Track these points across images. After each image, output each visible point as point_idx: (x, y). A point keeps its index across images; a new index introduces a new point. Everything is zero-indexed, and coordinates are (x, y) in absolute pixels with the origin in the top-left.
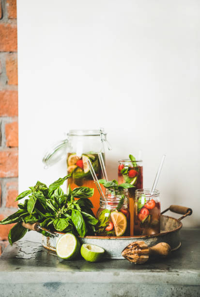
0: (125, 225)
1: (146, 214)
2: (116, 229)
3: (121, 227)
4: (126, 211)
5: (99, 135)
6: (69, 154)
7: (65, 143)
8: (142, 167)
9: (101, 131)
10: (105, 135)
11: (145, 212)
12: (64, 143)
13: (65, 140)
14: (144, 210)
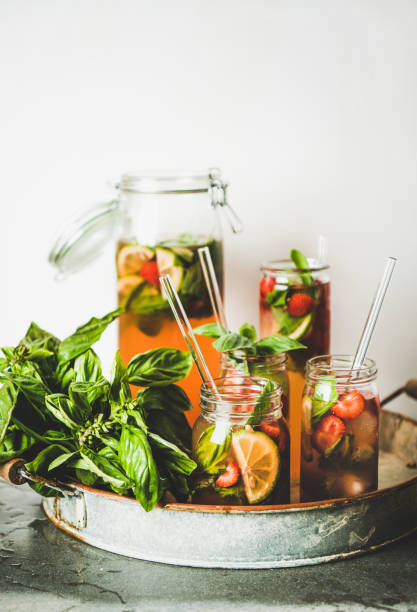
0: (273, 468)
1: (337, 432)
2: (248, 481)
3: (263, 475)
4: (276, 430)
5: (206, 190)
6: (121, 245)
7: (112, 210)
8: (328, 284)
9: (210, 176)
10: (224, 188)
11: (333, 426)
12: (109, 211)
13: (112, 202)
14: (330, 423)
